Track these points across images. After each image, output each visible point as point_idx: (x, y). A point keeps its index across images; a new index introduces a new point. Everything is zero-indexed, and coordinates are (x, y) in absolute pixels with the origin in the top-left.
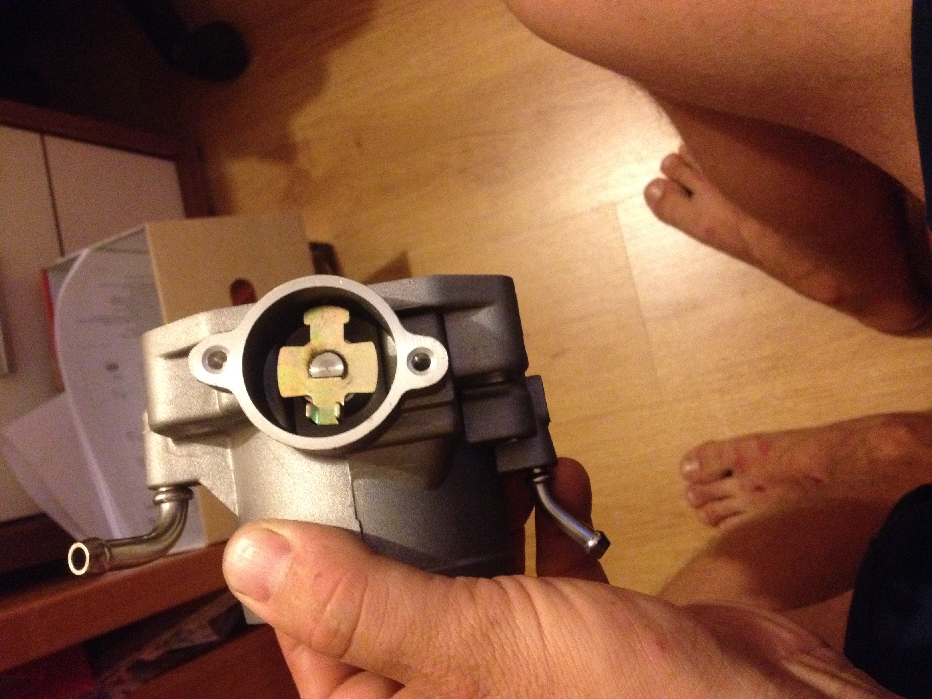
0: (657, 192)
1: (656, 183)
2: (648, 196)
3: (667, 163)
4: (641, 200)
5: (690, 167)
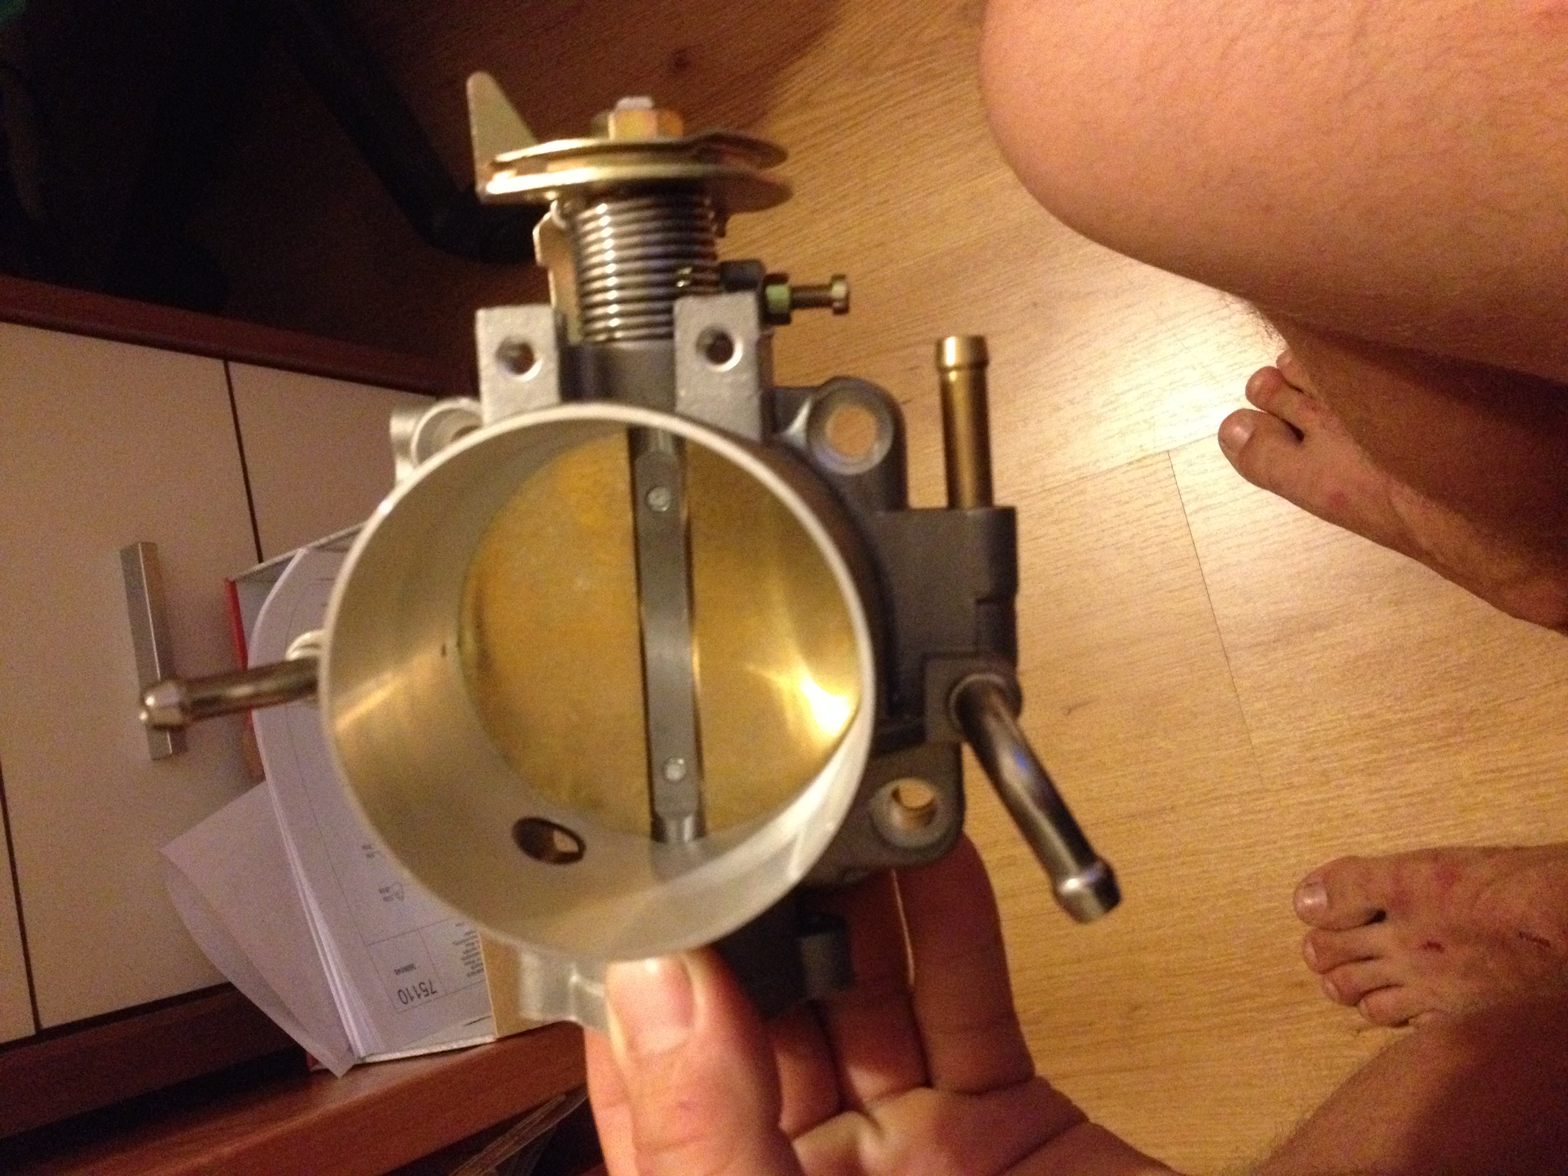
1: (1237, 417)
2: (1225, 440)
3: (1257, 383)
5: (1299, 390)
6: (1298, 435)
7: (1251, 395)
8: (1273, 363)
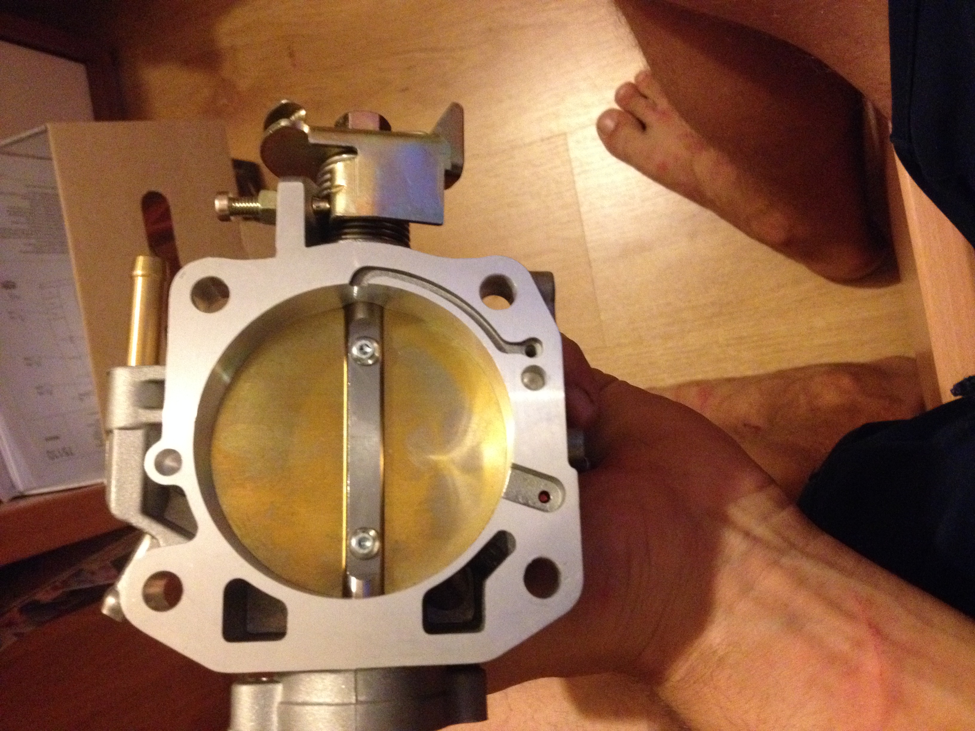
0: (610, 124)
1: (608, 114)
2: (601, 127)
3: (622, 92)
4: (593, 131)
5: (645, 97)
6: (643, 126)
7: (619, 99)
8: (632, 80)
